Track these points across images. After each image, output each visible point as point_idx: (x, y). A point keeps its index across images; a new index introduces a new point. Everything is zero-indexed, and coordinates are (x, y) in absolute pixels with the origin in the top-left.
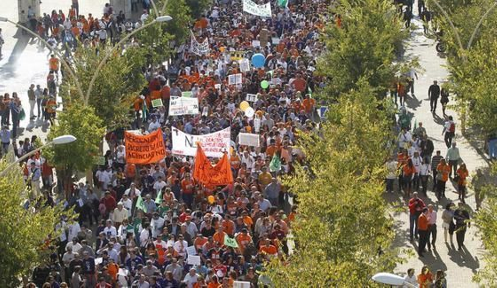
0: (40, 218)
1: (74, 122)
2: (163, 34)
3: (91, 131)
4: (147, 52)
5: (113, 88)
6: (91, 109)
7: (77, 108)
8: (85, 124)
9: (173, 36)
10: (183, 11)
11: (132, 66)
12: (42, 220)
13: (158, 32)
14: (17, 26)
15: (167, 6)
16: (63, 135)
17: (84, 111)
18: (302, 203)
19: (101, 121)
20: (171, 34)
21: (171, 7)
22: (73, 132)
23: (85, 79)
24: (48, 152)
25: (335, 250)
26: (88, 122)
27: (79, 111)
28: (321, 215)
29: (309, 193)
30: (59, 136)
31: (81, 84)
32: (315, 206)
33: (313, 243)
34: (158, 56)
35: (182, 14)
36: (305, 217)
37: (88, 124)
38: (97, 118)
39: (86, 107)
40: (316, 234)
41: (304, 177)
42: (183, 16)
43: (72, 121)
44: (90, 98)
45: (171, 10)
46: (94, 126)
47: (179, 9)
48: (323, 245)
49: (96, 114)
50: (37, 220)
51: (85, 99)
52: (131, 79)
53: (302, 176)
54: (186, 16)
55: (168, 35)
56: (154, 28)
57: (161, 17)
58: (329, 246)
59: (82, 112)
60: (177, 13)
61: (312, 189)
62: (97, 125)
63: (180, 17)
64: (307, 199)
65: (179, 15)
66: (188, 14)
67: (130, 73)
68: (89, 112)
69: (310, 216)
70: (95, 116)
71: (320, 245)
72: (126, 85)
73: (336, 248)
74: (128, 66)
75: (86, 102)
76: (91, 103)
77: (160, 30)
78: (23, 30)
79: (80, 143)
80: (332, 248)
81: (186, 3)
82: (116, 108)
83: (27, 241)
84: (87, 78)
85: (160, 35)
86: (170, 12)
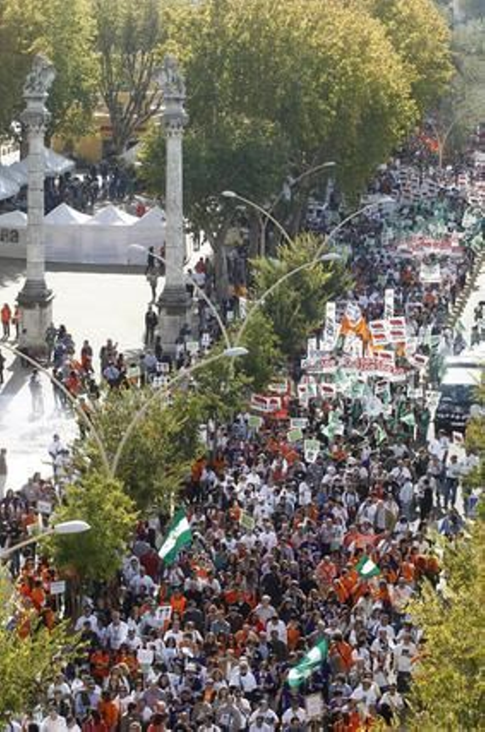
0: (31, 645)
1: (91, 502)
2: (236, 375)
3: (116, 517)
4: (210, 402)
5: (154, 454)
6: (117, 484)
7: (97, 480)
8: (108, 507)
9: (251, 379)
10: (268, 341)
11: (185, 420)
12: (32, 649)
13: (227, 373)
14: (15, 353)
15: (244, 333)
16: (72, 519)
17: (108, 486)
18: (431, 642)
19: (133, 503)
20: (248, 376)
21: (250, 336)
22: (89, 518)
23: (111, 437)
24: (48, 547)
25: (475, 715)
26: (113, 504)
27: (100, 486)
28: (458, 662)
29: (442, 627)
30: (67, 520)
31: (106, 445)
32: (450, 647)
33: (443, 703)
34: (226, 407)
35: (267, 346)
36: (433, 663)
37: (113, 508)
38: (127, 498)
39: (111, 480)
40: (447, 689)
41: (436, 601)
42: (269, 349)
43: (88, 501)
44: (118, 467)
45: (250, 340)
46: (121, 509)
47: (262, 338)
48: (457, 706)
49: (125, 491)
50: (24, 647)
51: (110, 468)
52: (182, 441)
53: (432, 600)
54: (272, 350)
55: (244, 378)
56: (221, 366)
57: (235, 349)
58: (466, 709)
59: (104, 487)
60: (258, 343)
61: (447, 620)
62: (125, 509)
63: (264, 351)
64: (438, 635)
65: (261, 348)
66: (275, 346)
67: (181, 432)
68: (115, 488)
69: (441, 662)
70: (123, 494)
71: (453, 706)
72: (173, 450)
73: (477, 712)
74: (178, 421)
75: (111, 473)
76: (118, 476)
77: (232, 368)
78: (22, 359)
79: (100, 535)
80: (470, 712)
81: (273, 330)
82: (157, 484)
83: (7, 679)
84: (114, 436)
85: (232, 377)
86: (249, 343)
